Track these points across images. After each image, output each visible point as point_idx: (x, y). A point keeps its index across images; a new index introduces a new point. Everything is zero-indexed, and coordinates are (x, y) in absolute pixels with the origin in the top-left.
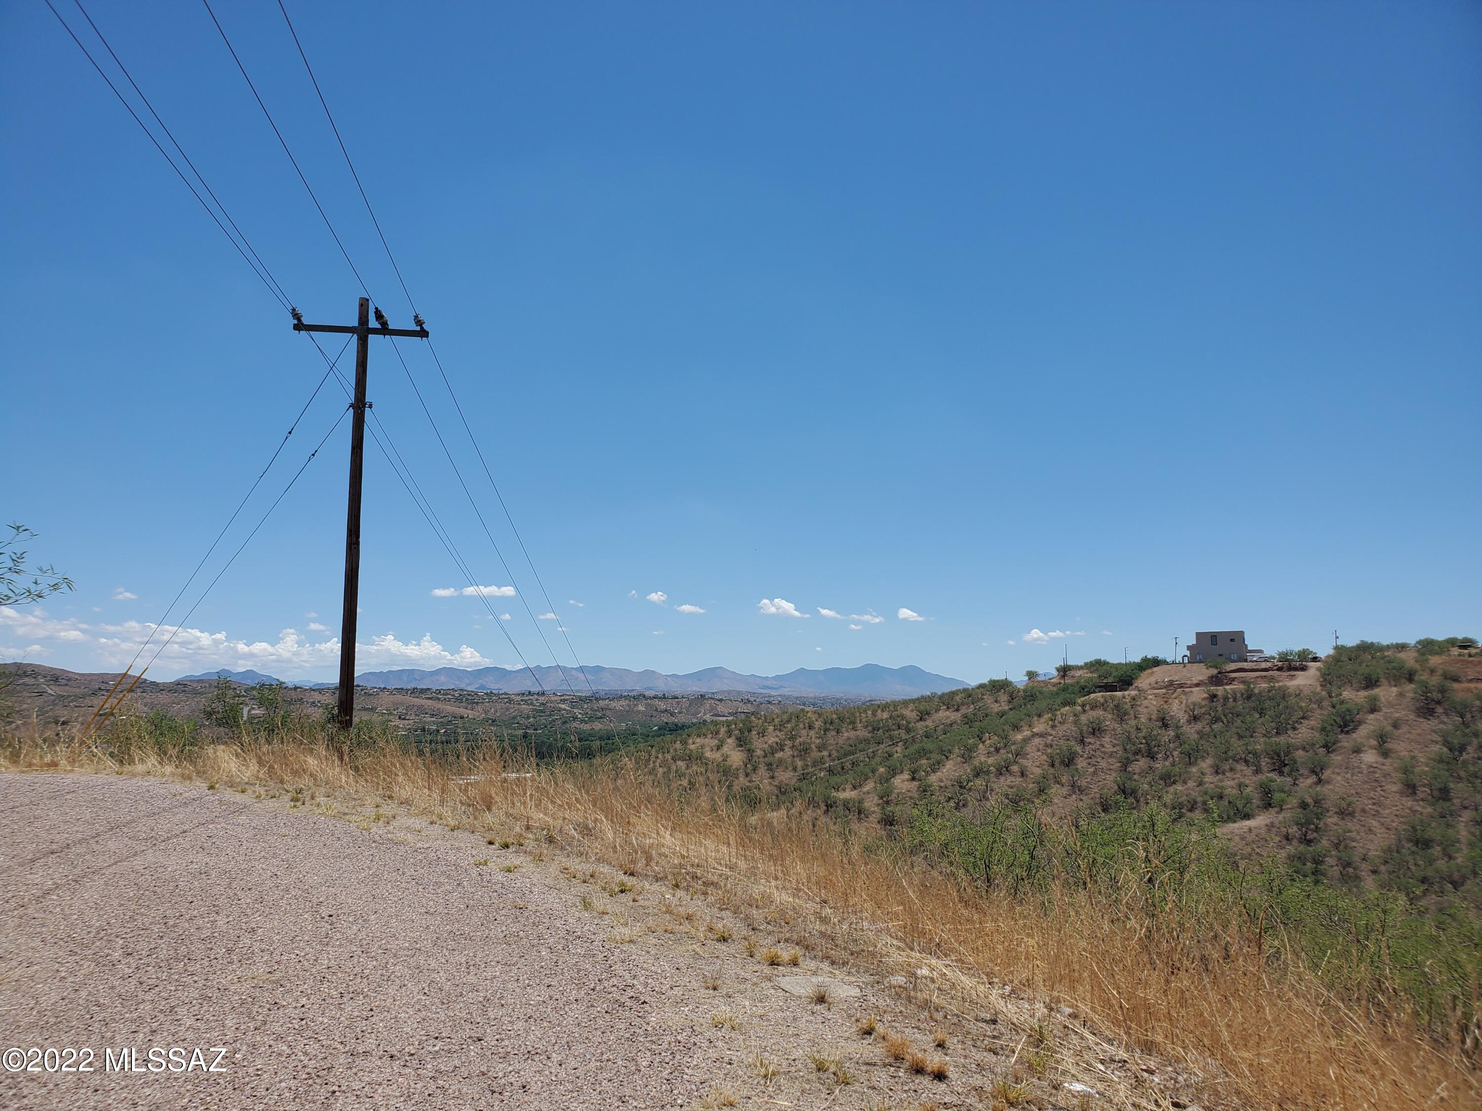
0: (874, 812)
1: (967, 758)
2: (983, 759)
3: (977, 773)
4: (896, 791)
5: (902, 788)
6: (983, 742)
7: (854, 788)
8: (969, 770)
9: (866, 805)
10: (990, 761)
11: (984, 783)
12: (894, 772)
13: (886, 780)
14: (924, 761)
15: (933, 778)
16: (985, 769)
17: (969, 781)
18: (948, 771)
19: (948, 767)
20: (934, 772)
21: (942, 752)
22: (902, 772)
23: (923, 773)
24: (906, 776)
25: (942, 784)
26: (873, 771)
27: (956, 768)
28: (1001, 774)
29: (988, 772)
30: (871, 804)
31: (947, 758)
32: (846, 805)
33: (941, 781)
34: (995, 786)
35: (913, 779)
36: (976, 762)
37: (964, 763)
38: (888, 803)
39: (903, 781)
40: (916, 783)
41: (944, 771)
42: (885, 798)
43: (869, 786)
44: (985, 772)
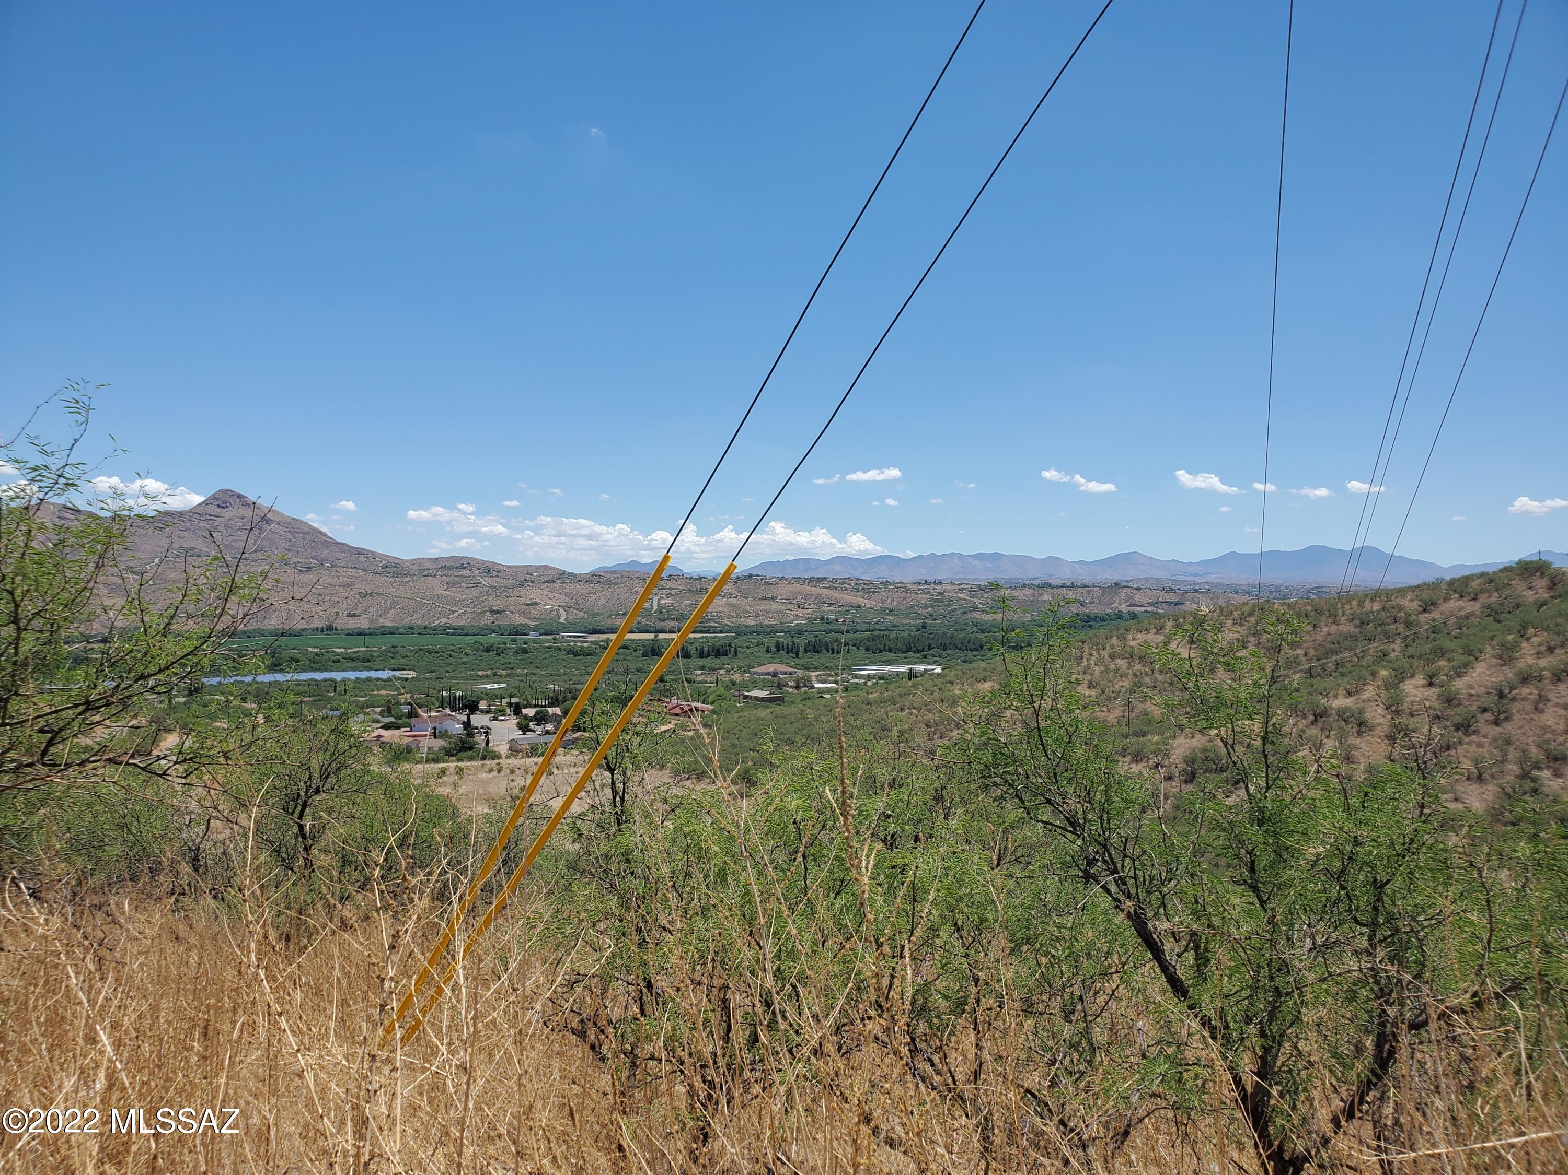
0: (1380, 724)
1: (1507, 656)
2: (1531, 661)
3: (1525, 679)
4: (1408, 699)
5: (1415, 696)
6: (1528, 639)
7: (1349, 694)
8: (1510, 675)
9: (1368, 715)
10: (1543, 663)
11: (1536, 692)
12: (1401, 676)
13: (1392, 685)
14: (1442, 663)
15: (1459, 684)
16: (1535, 674)
17: (1512, 689)
18: (1479, 675)
19: (1478, 670)
20: (1459, 676)
21: (1469, 652)
22: (1412, 676)
23: (1445, 678)
24: (1420, 680)
25: (1473, 692)
26: (1373, 674)
27: (1491, 672)
28: (1559, 680)
29: (1540, 678)
30: (1377, 715)
31: (1476, 659)
32: (1344, 716)
33: (1471, 687)
34: (1551, 696)
35: (1431, 684)
36: (1521, 665)
37: (1502, 665)
38: (1398, 712)
39: (1417, 687)
40: (1436, 690)
41: (1474, 675)
42: (1394, 708)
43: (1369, 692)
44: (1536, 677)
